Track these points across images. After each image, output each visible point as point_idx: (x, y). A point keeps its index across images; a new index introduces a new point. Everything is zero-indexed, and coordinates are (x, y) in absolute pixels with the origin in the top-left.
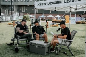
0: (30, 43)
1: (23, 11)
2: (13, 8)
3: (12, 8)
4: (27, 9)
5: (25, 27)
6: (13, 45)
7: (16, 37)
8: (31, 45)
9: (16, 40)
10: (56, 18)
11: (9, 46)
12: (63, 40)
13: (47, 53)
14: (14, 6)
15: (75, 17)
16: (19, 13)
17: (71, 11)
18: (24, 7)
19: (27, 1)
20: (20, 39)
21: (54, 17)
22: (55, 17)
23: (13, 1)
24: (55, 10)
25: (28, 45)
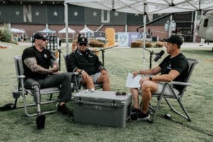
0: (76, 98)
5: (45, 56)
6: (15, 108)
8: (81, 104)
9: (27, 94)
11: (6, 113)
12: (167, 84)
15: (124, 31)
17: (145, 13)
21: (77, 33)
24: (114, 10)
25: (62, 103)
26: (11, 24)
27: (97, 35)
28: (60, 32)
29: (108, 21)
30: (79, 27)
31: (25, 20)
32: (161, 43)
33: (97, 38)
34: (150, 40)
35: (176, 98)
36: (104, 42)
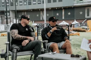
2: (9, 15)
14: (10, 12)
19: (29, 4)
27: (81, 25)
28: (59, 24)
31: (41, 19)
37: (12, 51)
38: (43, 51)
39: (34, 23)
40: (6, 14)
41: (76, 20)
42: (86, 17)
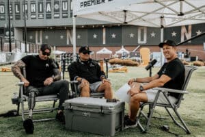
1: (39, 42)
2: (13, 35)
3: (10, 36)
4: (47, 37)
6: (18, 115)
7: (24, 94)
9: (25, 100)
10: (118, 54)
11: (6, 119)
12: (160, 91)
13: (116, 130)
14: (15, 30)
16: (28, 45)
17: (162, 27)
18: (41, 32)
19: (47, 18)
20: (37, 95)
21: (114, 53)
22: (117, 52)
23: (12, 19)
24: (126, 23)
25: (59, 111)
26: (56, 47)
27: (132, 55)
28: (98, 53)
29: (145, 42)
30: (115, 48)
31: (68, 43)
32: (199, 63)
33: (132, 58)
34: (189, 59)
35: (172, 107)
36: (139, 61)
37: (28, 95)
38: (71, 95)
39: (56, 50)
40: (7, 33)
41: (124, 47)
42: (139, 42)
